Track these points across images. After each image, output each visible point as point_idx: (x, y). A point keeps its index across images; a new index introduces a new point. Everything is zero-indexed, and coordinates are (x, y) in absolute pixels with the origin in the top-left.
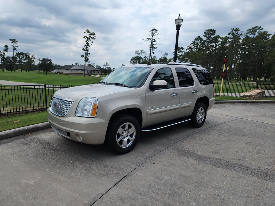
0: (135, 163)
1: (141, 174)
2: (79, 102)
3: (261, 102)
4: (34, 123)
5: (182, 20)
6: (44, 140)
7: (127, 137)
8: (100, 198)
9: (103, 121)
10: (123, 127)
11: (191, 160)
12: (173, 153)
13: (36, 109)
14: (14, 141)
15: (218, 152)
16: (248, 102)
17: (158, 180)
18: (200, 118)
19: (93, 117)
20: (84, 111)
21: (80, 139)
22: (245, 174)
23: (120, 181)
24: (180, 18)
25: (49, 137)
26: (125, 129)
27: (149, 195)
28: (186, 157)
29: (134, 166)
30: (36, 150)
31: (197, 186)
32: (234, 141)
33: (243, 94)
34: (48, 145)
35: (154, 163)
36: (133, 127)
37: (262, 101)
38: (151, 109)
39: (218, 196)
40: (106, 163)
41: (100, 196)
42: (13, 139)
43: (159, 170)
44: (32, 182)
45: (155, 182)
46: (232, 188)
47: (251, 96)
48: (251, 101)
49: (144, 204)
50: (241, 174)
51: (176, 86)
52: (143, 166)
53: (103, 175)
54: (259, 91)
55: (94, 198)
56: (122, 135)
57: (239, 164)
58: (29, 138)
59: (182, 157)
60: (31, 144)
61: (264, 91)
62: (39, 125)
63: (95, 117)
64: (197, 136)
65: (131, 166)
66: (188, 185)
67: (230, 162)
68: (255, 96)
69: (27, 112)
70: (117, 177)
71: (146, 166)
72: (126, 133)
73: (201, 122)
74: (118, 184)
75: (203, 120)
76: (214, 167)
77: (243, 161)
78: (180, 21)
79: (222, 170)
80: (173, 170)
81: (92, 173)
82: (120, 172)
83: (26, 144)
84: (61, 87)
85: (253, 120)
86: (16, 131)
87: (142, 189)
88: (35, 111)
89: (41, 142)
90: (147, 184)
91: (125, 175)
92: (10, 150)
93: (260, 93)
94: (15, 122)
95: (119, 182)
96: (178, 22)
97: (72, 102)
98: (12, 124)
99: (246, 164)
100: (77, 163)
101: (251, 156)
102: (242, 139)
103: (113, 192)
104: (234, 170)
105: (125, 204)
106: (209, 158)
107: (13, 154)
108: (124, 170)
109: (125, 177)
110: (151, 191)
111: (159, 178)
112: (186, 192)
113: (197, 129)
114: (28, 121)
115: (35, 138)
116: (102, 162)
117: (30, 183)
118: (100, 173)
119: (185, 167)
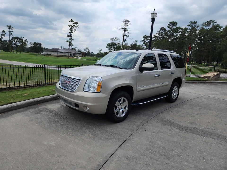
0: (130, 130)
1: (138, 139)
2: (87, 80)
3: (218, 83)
4: (41, 96)
5: (157, 14)
6: (52, 110)
7: (122, 109)
8: (111, 157)
9: (106, 96)
10: (120, 101)
11: (174, 129)
12: (158, 122)
13: (37, 84)
14: (28, 110)
15: (194, 123)
16: (207, 83)
17: (152, 144)
18: (174, 95)
19: (98, 92)
20: (91, 87)
21: (87, 110)
22: (220, 141)
23: (122, 144)
24: (155, 13)
25: (55, 107)
26: (121, 103)
27: (149, 156)
28: (169, 126)
29: (130, 133)
30: (48, 118)
31: (184, 149)
32: (204, 114)
33: (202, 76)
34: (56, 114)
35: (145, 131)
36: (126, 101)
37: (218, 81)
38: (140, 87)
39: (203, 157)
40: (107, 129)
42: (26, 108)
43: (150, 136)
44: (53, 143)
45: (150, 145)
46: (212, 151)
47: (209, 78)
48: (210, 81)
49: (147, 163)
50: (217, 141)
51: (158, 69)
52: (137, 133)
53: (107, 139)
54: (216, 74)
55: (106, 157)
56: (119, 107)
57: (213, 132)
58: (40, 108)
59: (166, 126)
60: (43, 113)
61: (220, 74)
62: (45, 97)
63: (100, 92)
64: (173, 109)
65: (127, 133)
66: (177, 149)
67: (205, 131)
68: (212, 77)
69: (30, 87)
70: (119, 141)
71: (139, 132)
72: (121, 106)
73: (175, 98)
74: (121, 146)
75: (176, 96)
76: (194, 134)
77: (216, 130)
79: (201, 137)
80: (162, 136)
81: (98, 137)
82: (121, 137)
83: (39, 113)
85: (215, 97)
86: (29, 102)
87: (142, 151)
88: (36, 86)
89: (50, 111)
90: (144, 147)
91: (125, 140)
92: (27, 117)
93: (217, 75)
94: (25, 95)
95: (121, 145)
96: (154, 16)
97: (81, 80)
98: (23, 97)
99: (218, 133)
100: (84, 129)
101: (221, 126)
102: (210, 113)
103: (120, 153)
104: (210, 137)
105: (132, 162)
106: (188, 128)
107: (30, 120)
108: (123, 135)
109: (126, 141)
110: (149, 152)
111: (153, 143)
112: (177, 154)
113: (172, 103)
114: (36, 94)
115: (44, 108)
116: (104, 128)
117: (51, 144)
118: (105, 137)
119: (170, 134)
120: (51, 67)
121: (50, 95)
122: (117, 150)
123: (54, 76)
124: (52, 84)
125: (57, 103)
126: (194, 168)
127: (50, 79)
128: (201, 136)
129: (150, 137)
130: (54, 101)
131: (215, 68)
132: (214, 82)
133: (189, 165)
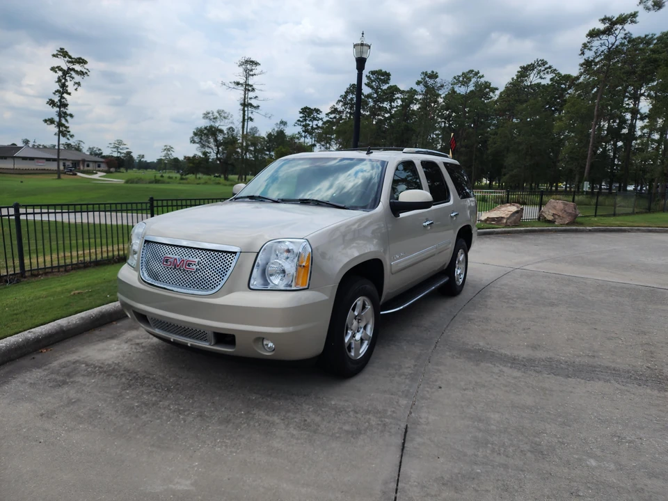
0: (400, 393)
1: (436, 418)
2: (258, 253)
3: (520, 232)
4: (41, 319)
5: (369, 47)
6: (109, 365)
7: (358, 331)
8: (397, 490)
9: (323, 296)
10: (354, 310)
11: (505, 369)
12: (457, 358)
14: (14, 378)
15: (539, 346)
16: (498, 233)
17: (481, 424)
18: (459, 273)
19: (301, 288)
20: (271, 275)
21: (267, 350)
22: (624, 384)
23: (404, 440)
24: (364, 43)
25: (114, 353)
26: (356, 314)
27: (494, 461)
28: (490, 365)
29: (404, 402)
30: (110, 396)
31: (564, 424)
32: (546, 318)
33: (483, 216)
34: (130, 378)
35: (440, 388)
36: (369, 307)
37: (522, 229)
38: (398, 259)
39: (619, 437)
40: (333, 403)
41: (393, 485)
42: (3, 372)
43: (463, 401)
44: (184, 485)
45: (480, 430)
46: (626, 415)
47: (501, 220)
48: (504, 229)
49: (504, 485)
50: (617, 385)
52: (422, 398)
53: (355, 434)
54: (513, 209)
55: (384, 493)
56: (352, 327)
57: (595, 364)
58: (55, 364)
59: (482, 364)
60: (80, 379)
61: (522, 209)
62: (63, 322)
63: (307, 289)
64: (469, 314)
66: (548, 426)
67: (576, 363)
68: (508, 219)
70: (390, 432)
71: (428, 396)
72: (357, 323)
73: (461, 281)
74: (405, 449)
75: (462, 276)
76: (558, 377)
77: (597, 357)
78: (365, 48)
79: (579, 382)
80: (492, 397)
81: (323, 434)
82: (387, 420)
83: (64, 383)
84: (50, 211)
85: (539, 270)
86: (6, 346)
87: (469, 452)
89: (105, 370)
90: (468, 438)
91: (403, 426)
92: (28, 405)
93: (517, 212)
95: (404, 444)
97: (235, 253)
99: (606, 363)
100: (260, 414)
102: (557, 313)
103: (413, 469)
104: (599, 379)
105: (465, 493)
106: (534, 361)
107: (48, 415)
108: (389, 413)
109: (408, 430)
110: (488, 452)
111: (480, 420)
112: (556, 440)
113: (456, 298)
114: (16, 314)
115: (74, 363)
116: (321, 402)
117: (179, 487)
118: (341, 428)
119: (506, 386)
120: (34, 214)
121: (76, 313)
122: (401, 462)
123: (40, 242)
124: (46, 274)
125: (112, 337)
126: (618, 470)
127: (34, 256)
128: (578, 380)
129: (463, 404)
130: (97, 332)
131: (508, 195)
132: (513, 231)
133: (603, 466)
